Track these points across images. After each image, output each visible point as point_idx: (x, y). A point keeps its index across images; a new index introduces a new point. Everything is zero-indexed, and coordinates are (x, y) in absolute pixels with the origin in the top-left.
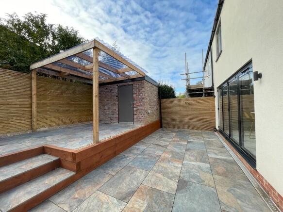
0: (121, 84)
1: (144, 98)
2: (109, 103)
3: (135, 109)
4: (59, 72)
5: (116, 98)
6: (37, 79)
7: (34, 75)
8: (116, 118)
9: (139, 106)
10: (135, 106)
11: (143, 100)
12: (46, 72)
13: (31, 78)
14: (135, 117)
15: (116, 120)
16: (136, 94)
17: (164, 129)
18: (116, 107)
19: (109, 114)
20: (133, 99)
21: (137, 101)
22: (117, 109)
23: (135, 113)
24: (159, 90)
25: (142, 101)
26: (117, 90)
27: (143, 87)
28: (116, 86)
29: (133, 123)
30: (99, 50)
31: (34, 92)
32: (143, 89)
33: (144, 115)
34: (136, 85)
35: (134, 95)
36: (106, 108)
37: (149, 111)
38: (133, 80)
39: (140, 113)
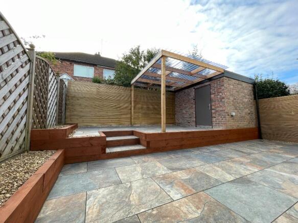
0: (198, 86)
1: (223, 98)
2: (187, 107)
3: (213, 111)
4: (147, 84)
5: (193, 101)
6: (134, 90)
7: (133, 88)
8: (193, 121)
9: (218, 107)
10: (213, 107)
11: (223, 100)
12: (139, 85)
13: (131, 90)
14: (214, 119)
15: (194, 124)
16: (213, 94)
17: (266, 141)
18: (193, 111)
19: (186, 118)
20: (211, 100)
21: (215, 102)
22: (194, 113)
23: (214, 115)
24: (254, 87)
25: (221, 101)
26: (194, 93)
27: (223, 85)
28: (193, 89)
29: (211, 127)
30: (166, 57)
31: (133, 100)
32: (223, 88)
33: (224, 117)
34: (214, 84)
35: (212, 96)
36: (184, 112)
37: (234, 114)
38: (210, 79)
39: (219, 115)
